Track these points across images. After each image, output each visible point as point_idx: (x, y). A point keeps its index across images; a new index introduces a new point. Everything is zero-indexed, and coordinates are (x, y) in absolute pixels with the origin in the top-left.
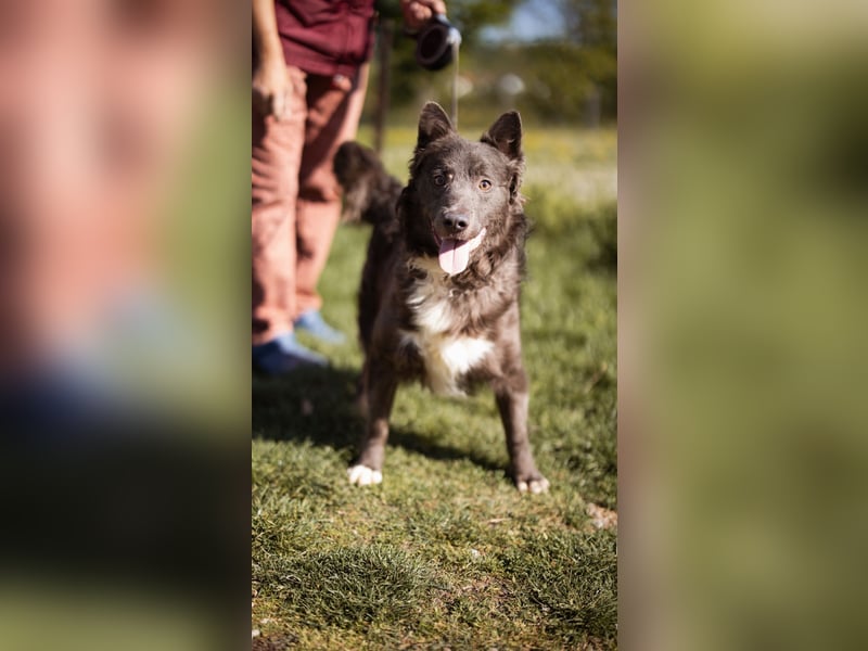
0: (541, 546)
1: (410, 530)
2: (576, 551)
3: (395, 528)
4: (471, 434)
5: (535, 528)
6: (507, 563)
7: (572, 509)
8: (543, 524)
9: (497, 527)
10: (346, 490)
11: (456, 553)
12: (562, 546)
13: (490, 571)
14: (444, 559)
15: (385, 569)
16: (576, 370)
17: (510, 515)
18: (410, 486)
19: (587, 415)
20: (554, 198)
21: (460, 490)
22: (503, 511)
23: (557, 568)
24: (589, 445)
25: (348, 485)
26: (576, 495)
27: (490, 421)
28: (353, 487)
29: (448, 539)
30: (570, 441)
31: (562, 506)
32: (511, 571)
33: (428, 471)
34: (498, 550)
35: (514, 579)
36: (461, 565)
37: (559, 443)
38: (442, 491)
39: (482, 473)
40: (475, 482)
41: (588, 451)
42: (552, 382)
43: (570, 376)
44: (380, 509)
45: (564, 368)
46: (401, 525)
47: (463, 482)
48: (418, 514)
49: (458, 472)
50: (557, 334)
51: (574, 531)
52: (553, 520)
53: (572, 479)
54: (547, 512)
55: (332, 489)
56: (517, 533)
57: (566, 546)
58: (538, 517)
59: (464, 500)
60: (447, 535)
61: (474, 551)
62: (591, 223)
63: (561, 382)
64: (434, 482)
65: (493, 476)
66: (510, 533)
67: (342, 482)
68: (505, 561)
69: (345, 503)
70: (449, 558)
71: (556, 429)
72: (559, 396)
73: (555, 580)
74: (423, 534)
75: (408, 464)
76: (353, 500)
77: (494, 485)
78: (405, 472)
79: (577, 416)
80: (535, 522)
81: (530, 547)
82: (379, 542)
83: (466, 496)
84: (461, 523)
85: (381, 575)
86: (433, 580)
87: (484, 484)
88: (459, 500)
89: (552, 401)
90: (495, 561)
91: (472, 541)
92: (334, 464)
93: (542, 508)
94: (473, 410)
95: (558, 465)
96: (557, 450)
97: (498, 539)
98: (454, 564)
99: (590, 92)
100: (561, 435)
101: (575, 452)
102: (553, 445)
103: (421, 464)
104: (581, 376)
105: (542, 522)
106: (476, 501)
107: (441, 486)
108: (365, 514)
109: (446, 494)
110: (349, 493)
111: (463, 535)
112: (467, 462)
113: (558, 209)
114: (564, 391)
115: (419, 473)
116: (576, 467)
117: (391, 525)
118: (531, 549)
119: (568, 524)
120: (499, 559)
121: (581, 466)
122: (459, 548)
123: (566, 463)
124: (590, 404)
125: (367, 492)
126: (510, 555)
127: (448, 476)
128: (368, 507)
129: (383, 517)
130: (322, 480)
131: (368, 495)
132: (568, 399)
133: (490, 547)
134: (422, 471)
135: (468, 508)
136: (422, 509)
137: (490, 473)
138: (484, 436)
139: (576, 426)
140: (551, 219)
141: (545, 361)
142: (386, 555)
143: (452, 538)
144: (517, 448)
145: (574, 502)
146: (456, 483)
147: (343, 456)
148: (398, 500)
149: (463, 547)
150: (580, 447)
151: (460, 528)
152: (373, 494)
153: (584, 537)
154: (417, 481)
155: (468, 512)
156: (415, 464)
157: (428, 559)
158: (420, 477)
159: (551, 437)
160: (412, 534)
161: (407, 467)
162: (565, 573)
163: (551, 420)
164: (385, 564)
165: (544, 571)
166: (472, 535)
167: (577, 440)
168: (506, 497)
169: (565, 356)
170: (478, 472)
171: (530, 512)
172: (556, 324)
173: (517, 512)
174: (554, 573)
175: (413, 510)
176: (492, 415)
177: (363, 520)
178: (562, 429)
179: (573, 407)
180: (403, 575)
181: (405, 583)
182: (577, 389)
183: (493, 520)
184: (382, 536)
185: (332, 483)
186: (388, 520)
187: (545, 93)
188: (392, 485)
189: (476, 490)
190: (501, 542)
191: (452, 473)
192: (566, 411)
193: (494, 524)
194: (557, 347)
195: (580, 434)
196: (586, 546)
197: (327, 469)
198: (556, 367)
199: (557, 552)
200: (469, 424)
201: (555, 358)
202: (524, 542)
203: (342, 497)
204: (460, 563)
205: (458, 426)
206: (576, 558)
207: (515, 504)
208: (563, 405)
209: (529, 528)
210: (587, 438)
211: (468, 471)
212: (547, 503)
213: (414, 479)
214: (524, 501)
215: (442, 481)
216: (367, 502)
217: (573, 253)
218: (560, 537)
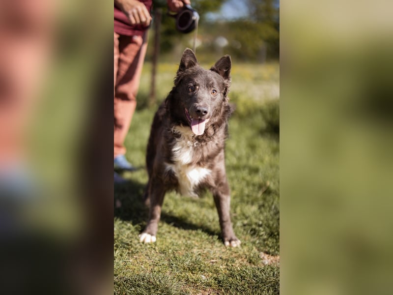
0: (236, 274)
1: (170, 265)
2: (254, 276)
3: (163, 264)
4: (201, 217)
5: (234, 264)
6: (219, 282)
7: (252, 255)
8: (238, 262)
9: (215, 264)
10: (138, 245)
11: (194, 277)
12: (247, 274)
13: (211, 286)
14: (187, 280)
15: (158, 285)
16: (254, 185)
17: (221, 258)
18: (171, 243)
19: (260, 208)
20: (243, 98)
21: (195, 246)
22: (217, 256)
23: (244, 285)
24: (261, 223)
25: (139, 243)
26: (254, 248)
27: (211, 211)
28: (142, 244)
29: (189, 270)
30: (251, 221)
31: (247, 254)
32: (222, 286)
33: (179, 236)
34: (215, 275)
35: (223, 290)
36: (196, 283)
37: (246, 222)
38: (186, 246)
39: (207, 237)
40: (203, 241)
41: (260, 226)
42: (242, 191)
43: (251, 188)
44: (155, 255)
45: (248, 184)
46: (166, 263)
47: (197, 241)
48: (174, 257)
49: (194, 236)
50: (245, 167)
51: (253, 266)
52: (243, 261)
53: (252, 240)
54: (239, 257)
55: (131, 245)
56: (225, 267)
57: (249, 274)
58: (235, 259)
59: (198, 250)
60: (189, 268)
61: (203, 276)
62: (262, 111)
63: (246, 191)
64: (182, 242)
65: (212, 238)
66: (221, 267)
67: (136, 241)
68: (218, 281)
69: (138, 252)
70: (190, 279)
71: (244, 215)
72: (246, 198)
73: (244, 290)
74: (177, 267)
75: (169, 232)
76: (142, 250)
77: (213, 243)
78: (168, 236)
79: (254, 208)
80: (233, 262)
81: (231, 274)
82: (155, 272)
83: (198, 249)
84: (196, 262)
85: (156, 288)
86: (182, 291)
87: (207, 243)
88: (195, 250)
89: (242, 201)
90: (213, 281)
91: (202, 271)
92: (132, 232)
93: (236, 255)
94: (202, 205)
95: (245, 233)
96: (244, 225)
97: (215, 270)
98: (193, 283)
99: (261, 45)
100: (247, 218)
101: (254, 226)
102: (243, 223)
103: (176, 232)
104: (256, 188)
105: (237, 261)
106: (204, 251)
107: (186, 243)
108: (148, 258)
109: (189, 247)
110: (139, 247)
111: (197, 268)
112: (200, 231)
113: (245, 104)
114: (248, 196)
115: (175, 237)
116: (254, 234)
117: (161, 263)
118: (232, 275)
119: (250, 263)
120: (215, 280)
121: (257, 233)
122: (195, 275)
123: (249, 232)
124: (261, 202)
125: (149, 246)
126: (221, 278)
127: (189, 239)
128: (149, 254)
129: (157, 259)
130: (126, 240)
131: (149, 248)
132: (250, 200)
133: (211, 274)
134: (176, 236)
135: (200, 254)
136: (177, 255)
137: (211, 237)
138: (208, 218)
139: (254, 213)
140: (241, 109)
141: (238, 181)
142: (158, 278)
143: (192, 270)
144: (224, 224)
145: (253, 251)
146: (194, 242)
147: (136, 229)
148: (164, 250)
149: (197, 274)
150: (256, 224)
151: (196, 264)
152: (152, 247)
153: (258, 269)
154: (174, 241)
155: (200, 256)
156: (173, 233)
157: (180, 280)
158: (175, 239)
159: (241, 219)
160: (171, 267)
161: (169, 234)
162: (249, 287)
163: (241, 210)
164: (158, 283)
165: (238, 286)
166: (202, 268)
167: (255, 220)
168: (219, 249)
169: (248, 178)
170: (205, 236)
171: (231, 256)
172: (244, 162)
173: (224, 257)
174: (243, 287)
175: (172, 255)
176: (212, 208)
177: (147, 261)
178: (247, 215)
179: (252, 204)
180: (167, 288)
181: (168, 292)
182: (254, 195)
183: (212, 261)
184: (156, 269)
185: (131, 242)
186: (159, 260)
187: (239, 47)
188: (161, 243)
189: (203, 246)
190: (217, 272)
191: (192, 237)
192: (249, 206)
193: (213, 262)
194: (245, 173)
195: (256, 218)
196: (259, 273)
197: (128, 235)
198: (244, 183)
199: (245, 277)
200: (200, 212)
201: (243, 179)
202: (228, 272)
203: (136, 249)
204: (195, 282)
205: (195, 213)
206: (254, 280)
207: (223, 252)
208: (248, 203)
209: (230, 265)
210: (259, 219)
211: (200, 236)
212: (239, 252)
213: (172, 240)
214: (228, 251)
215: (186, 241)
216: (148, 251)
217: (252, 126)
218: (246, 269)
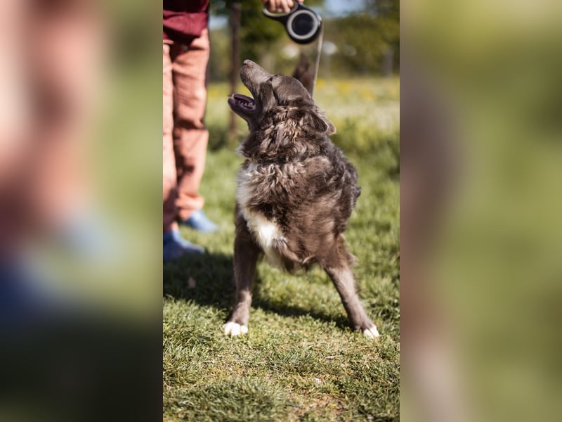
0: (365, 374)
1: (270, 366)
2: (390, 376)
3: (259, 365)
4: (311, 296)
5: (360, 361)
6: (341, 386)
7: (386, 347)
8: (366, 358)
9: (333, 361)
10: (222, 340)
11: (304, 381)
12: (380, 373)
13: (329, 393)
14: (295, 386)
15: (253, 394)
16: (384, 249)
17: (341, 353)
18: (268, 335)
19: (393, 280)
20: (362, 126)
21: (304, 337)
22: (336, 350)
23: (377, 389)
24: (396, 301)
25: (224, 336)
26: (389, 337)
27: (324, 287)
28: (227, 337)
29: (297, 371)
30: (382, 299)
31: (379, 345)
32: (344, 392)
33: (281, 324)
34: (334, 378)
35: (347, 398)
36: (308, 389)
37: (374, 301)
38: (291, 338)
39: (320, 324)
40: (315, 330)
41: (396, 305)
42: (367, 257)
43: (380, 253)
44: (248, 352)
45: (375, 249)
46: (264, 362)
47: (306, 330)
48: (275, 354)
49: (302, 324)
50: (369, 223)
51: (388, 362)
52: (373, 356)
53: (385, 326)
54: (370, 350)
55: (212, 340)
56: (347, 365)
57: (383, 373)
58: (362, 354)
59: (308, 343)
60: (297, 369)
61: (317, 379)
62: (390, 143)
63: (373, 259)
64: (285, 332)
65: (328, 325)
66: (342, 365)
67: (220, 334)
68: (340, 385)
69: (223, 349)
70: (299, 384)
71: (371, 291)
72: (373, 268)
73: (376, 397)
74: (279, 369)
75: (267, 320)
76: (228, 347)
77: (329, 332)
78: (265, 325)
79: (386, 281)
80: (360, 357)
81: (357, 375)
82: (248, 375)
83: (309, 341)
84: (307, 359)
85: (251, 398)
86: (288, 401)
87: (321, 332)
88: (304, 344)
89: (368, 271)
90: (332, 385)
91: (315, 372)
92: (213, 322)
93: (363, 348)
94: (312, 280)
95: (375, 316)
96: (373, 306)
97: (333, 370)
98: (303, 389)
99: (385, 49)
100: (376, 295)
101: (386, 307)
102: (370, 302)
103: (275, 319)
104: (387, 253)
105: (365, 357)
106: (316, 344)
107: (291, 334)
108: (237, 356)
109: (295, 340)
110: (225, 342)
111: (308, 368)
112: (309, 317)
113: (365, 134)
114: (376, 264)
115: (275, 325)
116: (388, 317)
117: (256, 363)
118: (358, 376)
119: (383, 358)
120: (335, 383)
121: (391, 317)
122: (306, 377)
123: (380, 315)
124: (395, 272)
125: (237, 340)
126: (343, 380)
127: (295, 327)
128: (239, 351)
129: (250, 357)
130: (205, 333)
131: (239, 343)
132: (380, 268)
133: (328, 376)
134: (277, 324)
135: (311, 349)
136: (278, 351)
137: (326, 324)
138: (320, 298)
139: (386, 288)
140: (361, 142)
141: (361, 243)
142: (253, 384)
143: (301, 371)
145: (387, 342)
146: (301, 332)
147: (219, 316)
148: (260, 345)
149: (309, 377)
150: (390, 302)
151: (306, 363)
152: (242, 342)
153: (396, 366)
154: (273, 331)
155: (311, 351)
156: (272, 320)
157: (284, 386)
158: (276, 329)
159: (369, 297)
160: (271, 369)
161: (265, 322)
162: (383, 392)
163: (368, 285)
164: (254, 391)
165: (368, 391)
166: (315, 368)
167: (388, 298)
168: (338, 341)
169: (376, 238)
170: (317, 324)
171: (356, 350)
172: (369, 216)
173: (346, 351)
174: (375, 392)
175: (271, 352)
176: (326, 283)
177: (236, 361)
178: (376, 291)
179: (383, 276)
180: (267, 398)
181: (268, 403)
182: (385, 262)
183: (329, 357)
184: (250, 371)
185: (212, 335)
186: (253, 359)
187: (354, 53)
188: (256, 336)
189: (316, 337)
190: (336, 372)
191: (298, 325)
192: (379, 278)
193: (330, 359)
194: (370, 232)
195: (389, 294)
196: (397, 372)
197: (208, 325)
198: (370, 246)
199: (377, 378)
200: (309, 290)
201: (368, 240)
202: (352, 371)
203: (220, 345)
204: (307, 388)
205: (301, 292)
206: (391, 381)
207: (344, 345)
208: (376, 273)
209: (355, 362)
210: (394, 296)
211: (310, 323)
212: (367, 343)
213: (271, 330)
214: (351, 343)
215: (291, 332)
216: (238, 347)
217: (378, 166)
218: (378, 367)
